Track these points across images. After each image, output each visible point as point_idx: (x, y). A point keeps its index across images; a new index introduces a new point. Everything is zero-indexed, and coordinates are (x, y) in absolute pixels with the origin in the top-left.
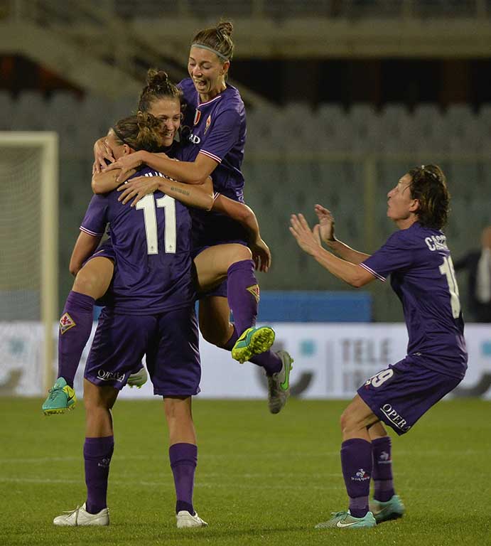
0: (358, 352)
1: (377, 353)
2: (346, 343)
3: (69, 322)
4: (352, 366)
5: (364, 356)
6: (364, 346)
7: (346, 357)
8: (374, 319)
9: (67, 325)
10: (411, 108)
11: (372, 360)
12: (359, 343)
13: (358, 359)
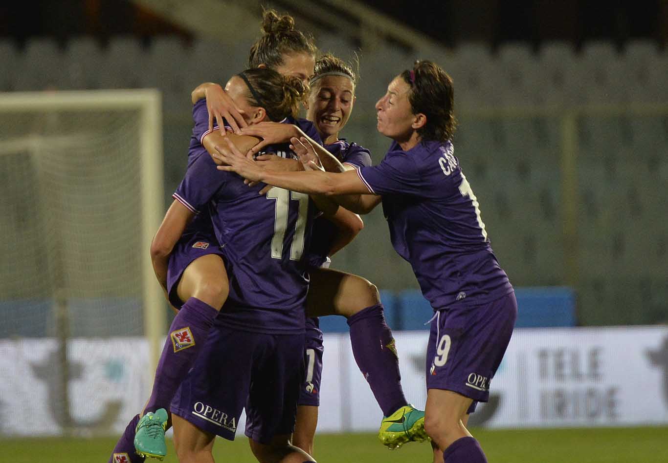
0: (560, 366)
1: (584, 366)
2: (543, 354)
3: (189, 340)
4: (552, 385)
5: (567, 370)
6: (567, 358)
7: (543, 373)
8: (579, 322)
9: (185, 342)
10: (620, 45)
11: (577, 376)
12: (559, 354)
13: (560, 376)
